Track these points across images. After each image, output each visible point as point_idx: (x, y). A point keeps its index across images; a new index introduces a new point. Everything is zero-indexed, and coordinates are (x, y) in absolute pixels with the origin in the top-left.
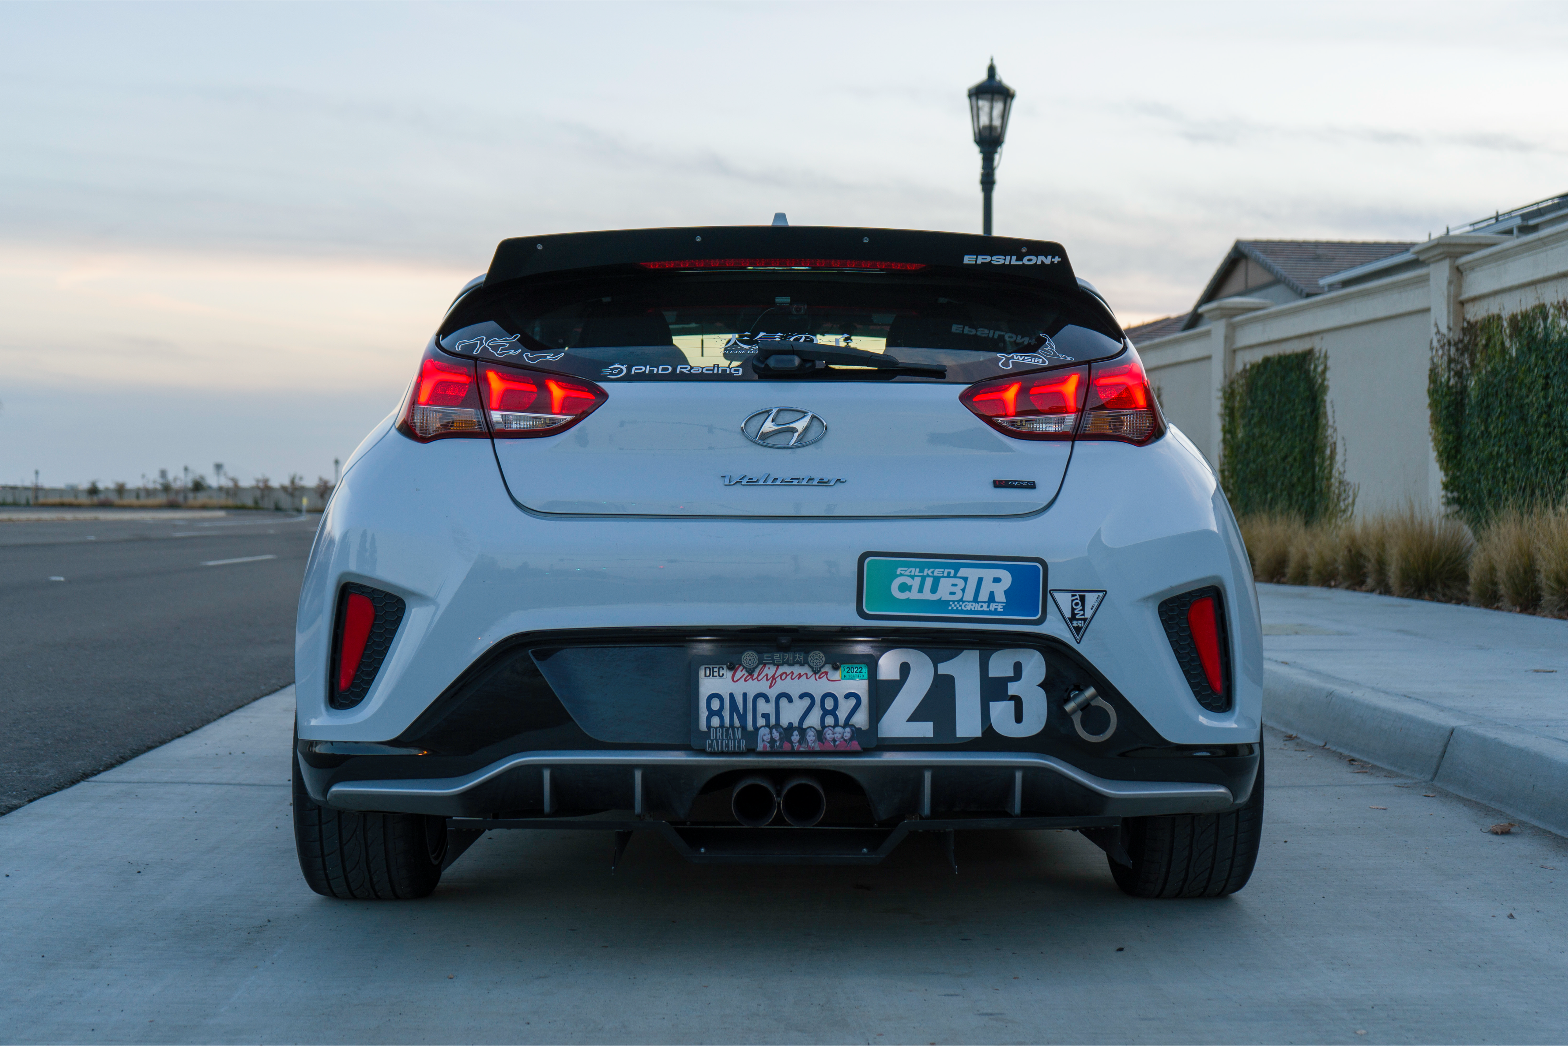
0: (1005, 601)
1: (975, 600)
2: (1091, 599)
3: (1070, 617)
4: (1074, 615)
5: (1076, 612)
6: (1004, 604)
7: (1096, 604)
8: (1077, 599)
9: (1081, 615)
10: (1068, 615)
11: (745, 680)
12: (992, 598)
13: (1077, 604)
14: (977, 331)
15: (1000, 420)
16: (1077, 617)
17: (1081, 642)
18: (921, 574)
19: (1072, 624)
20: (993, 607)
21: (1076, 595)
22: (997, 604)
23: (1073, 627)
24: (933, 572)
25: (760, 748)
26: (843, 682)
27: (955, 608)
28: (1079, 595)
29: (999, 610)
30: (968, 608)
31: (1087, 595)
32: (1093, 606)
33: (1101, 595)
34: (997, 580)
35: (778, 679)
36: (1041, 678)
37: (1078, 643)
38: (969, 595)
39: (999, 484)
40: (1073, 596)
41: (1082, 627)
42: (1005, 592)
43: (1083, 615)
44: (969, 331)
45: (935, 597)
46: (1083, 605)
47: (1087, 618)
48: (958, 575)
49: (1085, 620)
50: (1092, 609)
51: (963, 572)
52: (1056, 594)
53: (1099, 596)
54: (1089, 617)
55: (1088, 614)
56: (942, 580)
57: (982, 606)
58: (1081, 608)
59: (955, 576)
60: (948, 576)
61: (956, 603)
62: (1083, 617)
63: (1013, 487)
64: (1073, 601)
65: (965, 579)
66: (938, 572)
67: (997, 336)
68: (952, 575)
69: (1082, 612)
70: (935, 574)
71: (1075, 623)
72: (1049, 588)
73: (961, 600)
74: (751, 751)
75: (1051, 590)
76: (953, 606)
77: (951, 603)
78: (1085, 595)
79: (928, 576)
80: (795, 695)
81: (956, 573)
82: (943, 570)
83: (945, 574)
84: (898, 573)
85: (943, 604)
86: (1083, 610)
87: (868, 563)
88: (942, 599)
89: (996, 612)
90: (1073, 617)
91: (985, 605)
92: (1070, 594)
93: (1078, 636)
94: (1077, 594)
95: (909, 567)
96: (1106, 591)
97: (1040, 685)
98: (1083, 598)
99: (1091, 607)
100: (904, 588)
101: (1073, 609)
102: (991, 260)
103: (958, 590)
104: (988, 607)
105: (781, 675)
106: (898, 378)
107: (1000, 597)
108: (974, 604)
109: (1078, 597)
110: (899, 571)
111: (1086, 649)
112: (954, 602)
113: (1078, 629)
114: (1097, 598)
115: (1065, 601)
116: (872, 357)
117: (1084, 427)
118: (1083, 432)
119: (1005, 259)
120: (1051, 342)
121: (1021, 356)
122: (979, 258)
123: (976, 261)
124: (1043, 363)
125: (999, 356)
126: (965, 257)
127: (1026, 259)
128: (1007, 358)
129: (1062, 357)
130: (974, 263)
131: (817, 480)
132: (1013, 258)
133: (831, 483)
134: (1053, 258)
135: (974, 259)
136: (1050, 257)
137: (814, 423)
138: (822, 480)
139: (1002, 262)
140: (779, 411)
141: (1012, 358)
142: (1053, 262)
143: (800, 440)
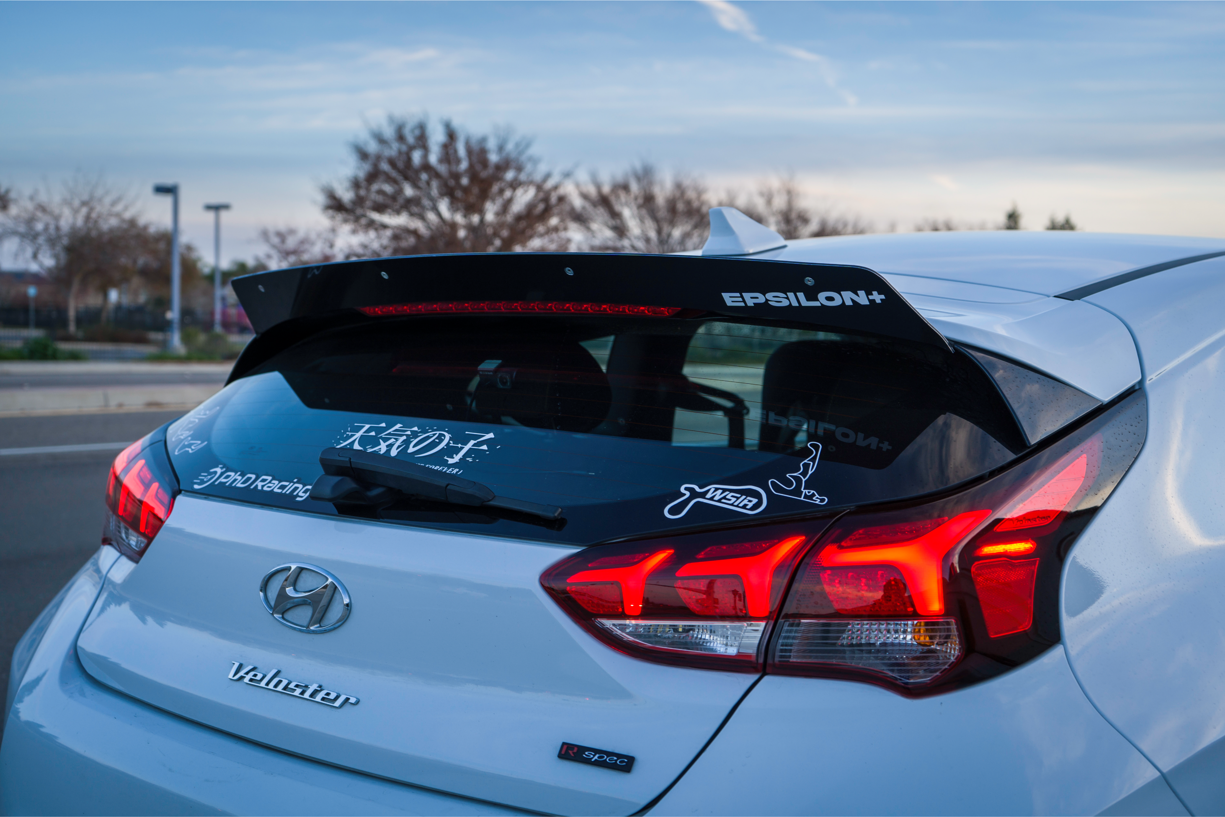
14: (788, 421)
44: (776, 420)
63: (588, 762)
67: (822, 431)
102: (767, 300)
116: (448, 485)
117: (782, 651)
118: (777, 659)
119: (787, 298)
120: (813, 460)
121: (724, 490)
122: (747, 296)
123: (744, 301)
124: (752, 509)
125: (682, 490)
126: (726, 296)
127: (822, 296)
128: (694, 494)
129: (806, 496)
130: (742, 304)
131: (322, 694)
132: (801, 295)
133: (337, 704)
134: (868, 293)
135: (740, 299)
136: (862, 293)
137: (337, 596)
138: (328, 694)
139: (785, 303)
140: (301, 570)
141: (703, 495)
142: (872, 302)
143: (320, 621)
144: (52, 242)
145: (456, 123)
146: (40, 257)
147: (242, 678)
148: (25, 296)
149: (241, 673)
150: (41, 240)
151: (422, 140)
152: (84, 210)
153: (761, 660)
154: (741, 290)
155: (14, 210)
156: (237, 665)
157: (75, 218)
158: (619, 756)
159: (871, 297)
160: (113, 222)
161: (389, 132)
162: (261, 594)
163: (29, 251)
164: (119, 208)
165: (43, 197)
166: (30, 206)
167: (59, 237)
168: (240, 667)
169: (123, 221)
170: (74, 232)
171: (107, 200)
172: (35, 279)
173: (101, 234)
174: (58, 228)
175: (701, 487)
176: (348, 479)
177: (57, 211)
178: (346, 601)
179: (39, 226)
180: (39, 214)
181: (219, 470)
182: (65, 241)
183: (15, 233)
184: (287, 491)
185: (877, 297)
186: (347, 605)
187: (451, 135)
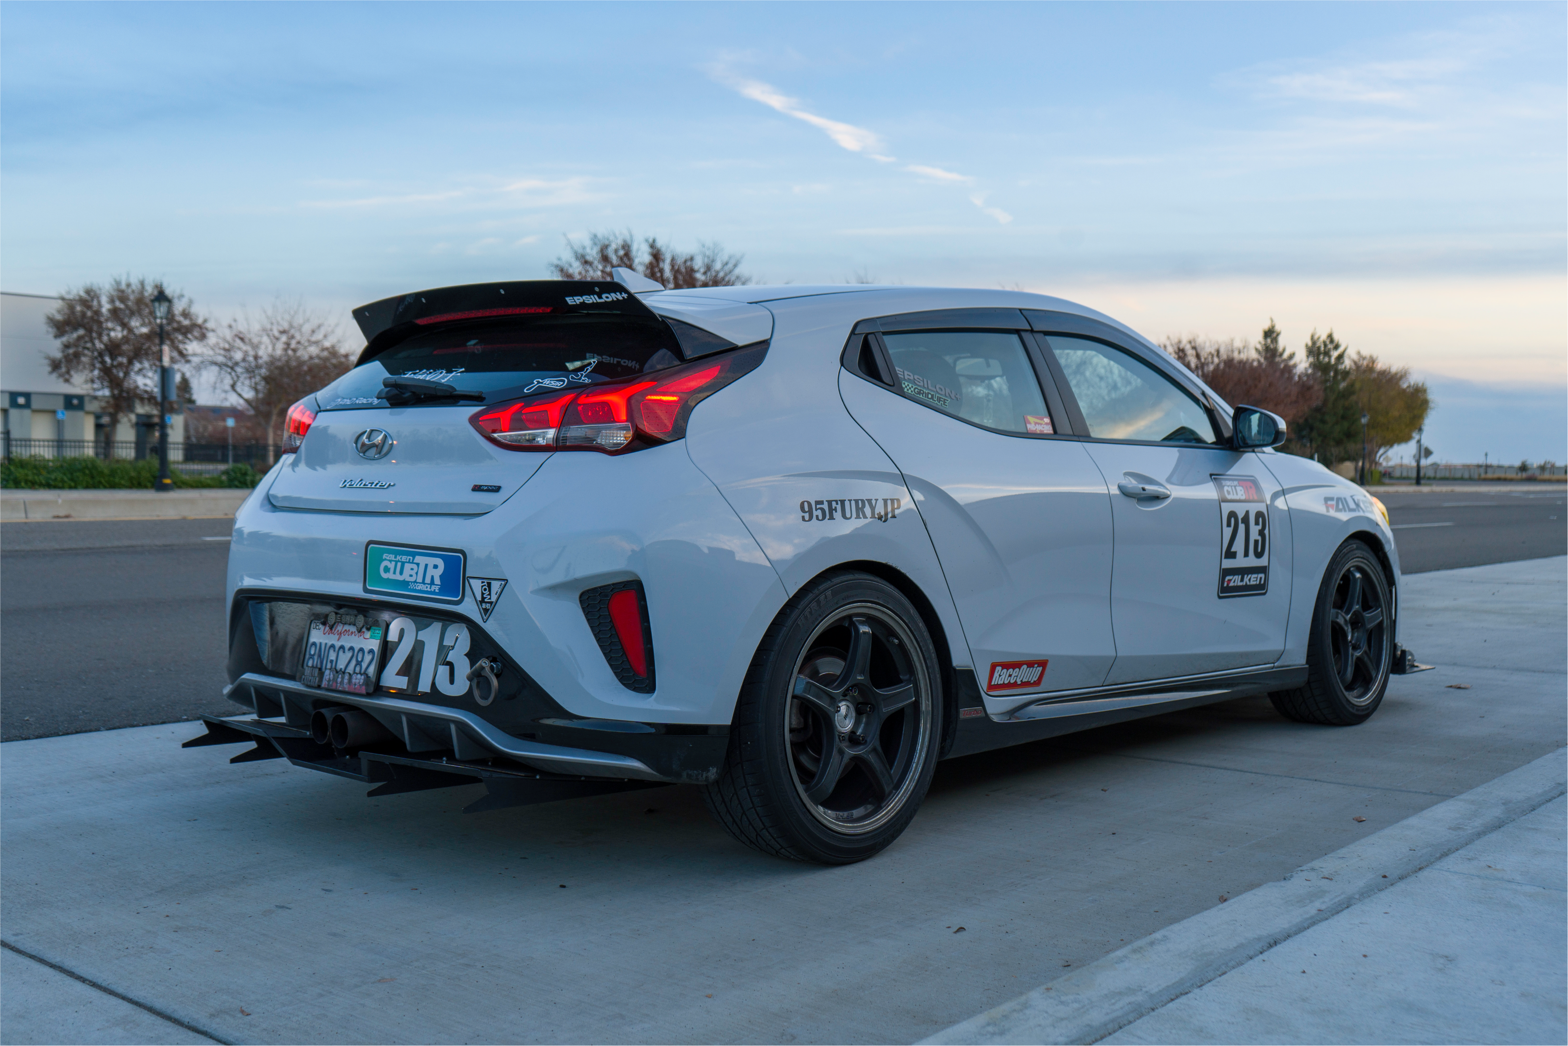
0: (440, 584)
1: (423, 582)
2: (496, 586)
3: (480, 600)
4: (483, 598)
5: (485, 596)
6: (439, 587)
7: (499, 590)
8: (485, 585)
9: (489, 599)
10: (479, 598)
11: (329, 634)
12: (432, 582)
13: (485, 590)
15: (495, 435)
16: (486, 600)
17: (488, 621)
18: (395, 559)
19: (482, 606)
20: (433, 587)
21: (484, 582)
22: (435, 586)
23: (482, 608)
24: (401, 558)
25: (323, 686)
26: (371, 640)
27: (412, 588)
28: (487, 582)
29: (437, 591)
30: (419, 588)
31: (493, 582)
32: (497, 592)
33: (503, 583)
34: (436, 567)
35: (342, 635)
36: (467, 649)
37: (485, 622)
38: (420, 580)
39: (477, 488)
40: (483, 582)
41: (489, 609)
42: (440, 576)
43: (490, 599)
45: (401, 578)
46: (490, 591)
47: (493, 602)
48: (414, 562)
49: (491, 603)
50: (496, 594)
51: (418, 559)
52: (471, 581)
53: (501, 584)
54: (494, 601)
55: (494, 599)
56: (406, 564)
57: (427, 587)
58: (488, 593)
59: (413, 563)
60: (409, 562)
61: (413, 584)
62: (490, 600)
63: (483, 490)
64: (482, 586)
65: (418, 564)
66: (404, 558)
68: (411, 561)
69: (489, 597)
70: (403, 560)
71: (484, 606)
72: (467, 576)
73: (415, 582)
74: (319, 687)
75: (468, 577)
76: (411, 586)
77: (410, 583)
78: (490, 583)
79: (399, 561)
80: (347, 647)
81: (413, 560)
82: (406, 557)
83: (408, 561)
84: (384, 558)
85: (405, 584)
86: (490, 594)
87: (370, 549)
88: (406, 580)
89: (434, 593)
90: (483, 601)
91: (429, 586)
92: (480, 581)
93: (485, 616)
94: (486, 581)
95: (389, 554)
96: (507, 580)
97: (465, 655)
98: (489, 585)
99: (495, 593)
100: (387, 570)
101: (483, 594)
102: (584, 300)
103: (413, 573)
104: (430, 588)
105: (344, 632)
106: (462, 402)
107: (437, 581)
108: (422, 585)
109: (486, 583)
110: (384, 556)
111: (491, 627)
112: (412, 582)
113: (486, 610)
114: (500, 585)
115: (477, 585)
116: (436, 386)
117: (563, 440)
118: (561, 444)
119: (591, 298)
120: (591, 367)
121: (551, 380)
122: (576, 298)
123: (575, 301)
124: (559, 386)
125: (535, 382)
126: (567, 299)
127: (604, 296)
128: (539, 382)
129: (583, 380)
130: (575, 303)
131: (380, 484)
132: (596, 296)
133: (385, 487)
134: (621, 294)
135: (573, 300)
136: (618, 293)
137: (387, 440)
138: (382, 484)
139: (591, 301)
140: (372, 431)
141: (542, 383)
142: (623, 297)
143: (380, 453)
144: (250, 372)
145: (660, 244)
146: (239, 388)
147: (346, 485)
148: (226, 429)
149: (346, 483)
150: (239, 370)
151: (627, 260)
152: (284, 338)
153: (555, 445)
154: (573, 295)
155: (212, 339)
156: (343, 480)
157: (274, 349)
158: (494, 486)
159: (622, 296)
160: (314, 350)
161: (593, 253)
162: (354, 445)
163: (228, 381)
164: (318, 336)
165: (242, 327)
166: (228, 335)
167: (258, 367)
168: (345, 481)
169: (324, 349)
170: (273, 361)
171: (307, 328)
172: (234, 412)
173: (301, 363)
174: (256, 357)
175: (542, 380)
176: (394, 389)
177: (255, 340)
178: (390, 442)
179: (238, 356)
180: (238, 343)
181: (339, 400)
182: (264, 371)
183: (215, 363)
184: (369, 402)
185: (625, 296)
186: (391, 444)
187: (657, 256)
